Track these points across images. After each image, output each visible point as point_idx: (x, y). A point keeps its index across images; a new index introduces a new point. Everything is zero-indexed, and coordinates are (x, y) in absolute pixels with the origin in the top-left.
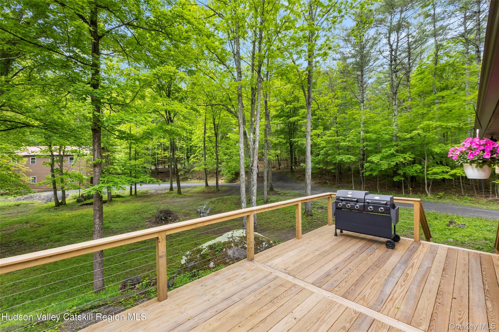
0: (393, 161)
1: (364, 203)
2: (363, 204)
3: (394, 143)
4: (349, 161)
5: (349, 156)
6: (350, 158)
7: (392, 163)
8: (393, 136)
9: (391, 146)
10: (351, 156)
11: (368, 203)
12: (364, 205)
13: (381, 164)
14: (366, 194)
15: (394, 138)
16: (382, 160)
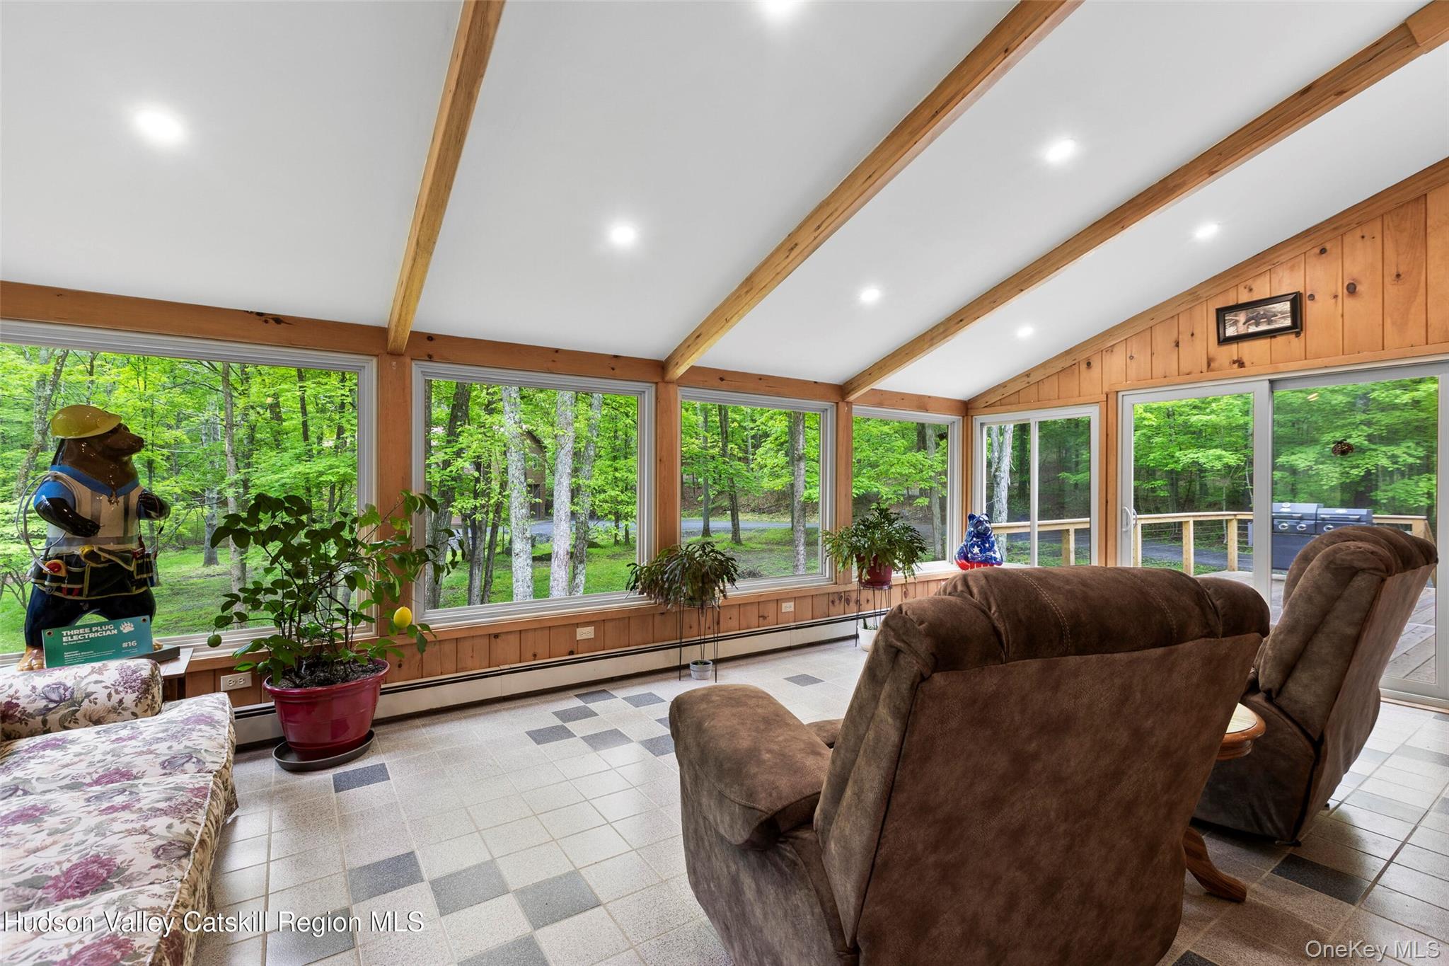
0: (1357, 466)
1: (1316, 520)
2: (1313, 522)
3: (1360, 417)
4: (1218, 465)
5: (1219, 452)
6: (1219, 458)
7: (1355, 472)
8: (1356, 397)
9: (1350, 424)
10: (1224, 453)
11: (1323, 519)
12: (1316, 525)
13: (1318, 474)
14: (1318, 507)
15: (1360, 403)
16: (1323, 463)
